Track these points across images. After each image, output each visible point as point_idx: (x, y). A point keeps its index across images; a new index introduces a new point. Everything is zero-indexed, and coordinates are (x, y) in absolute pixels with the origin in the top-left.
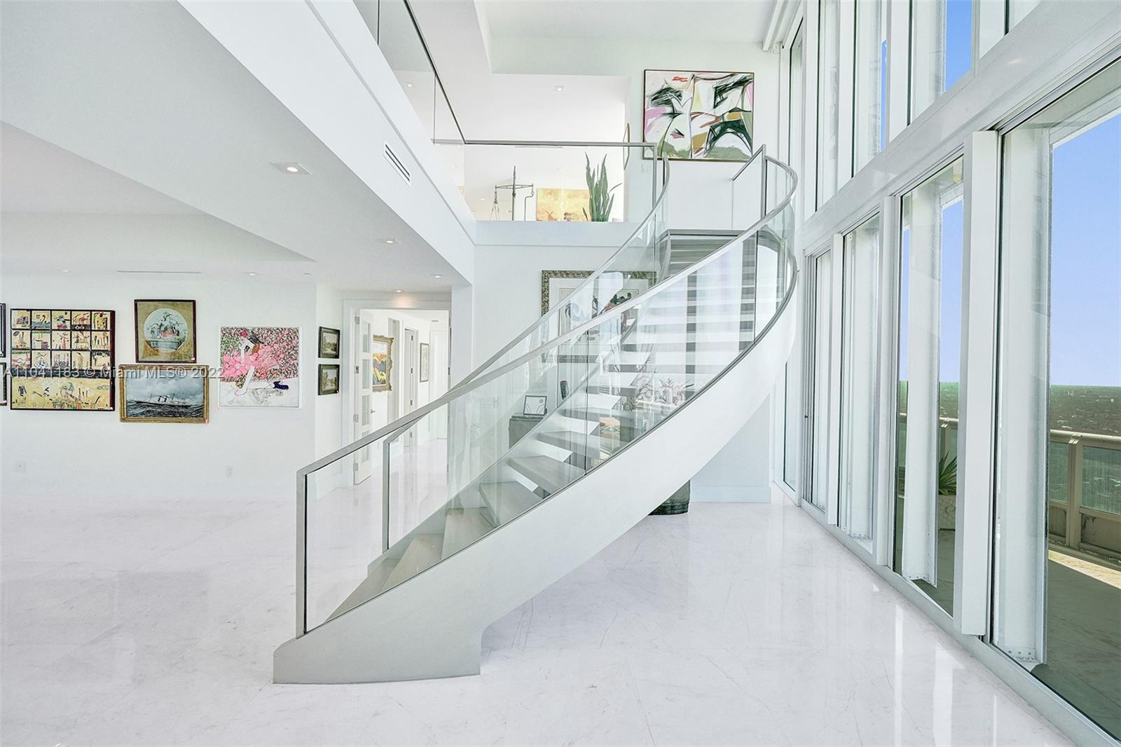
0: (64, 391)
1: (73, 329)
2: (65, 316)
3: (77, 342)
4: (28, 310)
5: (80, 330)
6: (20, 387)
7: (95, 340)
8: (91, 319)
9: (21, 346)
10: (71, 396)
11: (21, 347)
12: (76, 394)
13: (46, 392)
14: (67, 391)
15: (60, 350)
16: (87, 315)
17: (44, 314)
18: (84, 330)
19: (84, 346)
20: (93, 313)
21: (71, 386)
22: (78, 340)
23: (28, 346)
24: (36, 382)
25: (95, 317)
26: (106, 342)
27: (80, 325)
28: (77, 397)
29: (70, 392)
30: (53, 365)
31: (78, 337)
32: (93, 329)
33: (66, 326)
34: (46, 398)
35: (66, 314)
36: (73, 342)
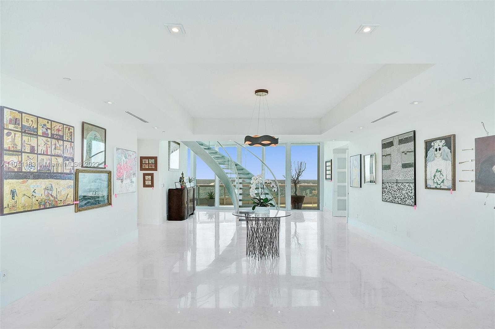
0: (46, 192)
1: (52, 137)
2: (47, 124)
3: (55, 149)
4: (19, 112)
5: (57, 139)
6: (11, 191)
7: (66, 148)
8: (63, 131)
9: (13, 147)
10: (51, 195)
11: (12, 149)
12: (54, 194)
13: (34, 193)
14: (49, 191)
15: (44, 154)
16: (60, 127)
17: (32, 119)
18: (59, 139)
19: (59, 152)
20: (65, 126)
21: (52, 187)
22: (55, 147)
23: (19, 148)
24: (26, 184)
25: (65, 130)
26: (72, 151)
27: (57, 135)
28: (55, 196)
29: (50, 192)
30: (39, 169)
31: (55, 145)
32: (64, 139)
33: (48, 134)
34: (34, 199)
35: (48, 123)
36: (53, 149)
